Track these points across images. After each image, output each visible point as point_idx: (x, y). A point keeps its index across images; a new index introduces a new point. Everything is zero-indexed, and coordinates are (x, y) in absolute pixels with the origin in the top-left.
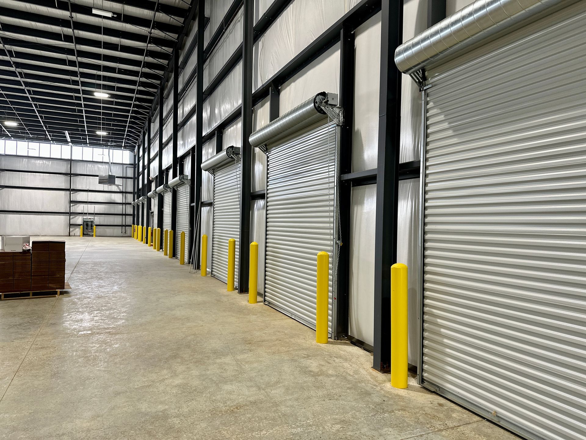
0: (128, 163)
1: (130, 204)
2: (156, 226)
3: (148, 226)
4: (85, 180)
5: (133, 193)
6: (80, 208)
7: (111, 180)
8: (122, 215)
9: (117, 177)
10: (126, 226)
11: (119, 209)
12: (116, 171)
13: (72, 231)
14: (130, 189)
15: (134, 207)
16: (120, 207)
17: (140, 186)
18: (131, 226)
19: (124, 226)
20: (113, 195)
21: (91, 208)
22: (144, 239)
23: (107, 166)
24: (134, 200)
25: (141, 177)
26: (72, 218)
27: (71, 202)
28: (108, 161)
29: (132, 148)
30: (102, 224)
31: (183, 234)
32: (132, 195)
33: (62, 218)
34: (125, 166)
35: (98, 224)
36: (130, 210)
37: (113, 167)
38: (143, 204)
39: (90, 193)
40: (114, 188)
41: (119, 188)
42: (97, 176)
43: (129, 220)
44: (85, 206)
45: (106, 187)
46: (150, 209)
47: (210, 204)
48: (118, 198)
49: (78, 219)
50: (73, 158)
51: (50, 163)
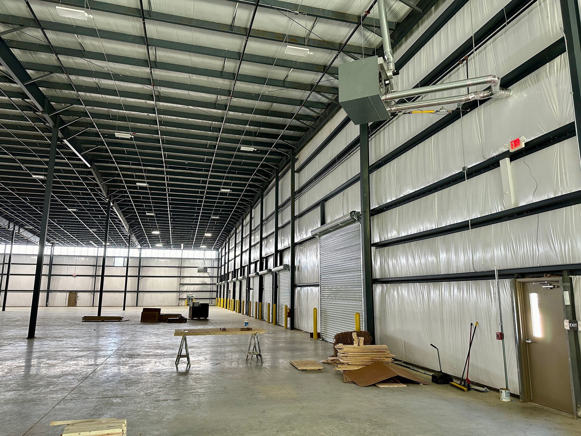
0: (215, 258)
1: (216, 284)
2: (231, 298)
3: (227, 298)
4: (189, 270)
5: (218, 277)
6: (185, 288)
7: (205, 270)
8: (210, 291)
9: (208, 267)
10: (212, 299)
11: (209, 288)
12: (208, 264)
13: (180, 303)
14: (215, 275)
15: (217, 286)
16: (209, 286)
17: (223, 274)
18: (215, 299)
19: (211, 299)
20: (205, 278)
21: (192, 288)
22: (225, 306)
23: (202, 261)
24: (217, 282)
25: (223, 267)
26: (181, 295)
27: (181, 284)
28: (203, 258)
29: (218, 250)
30: (198, 298)
31: (244, 301)
32: (217, 278)
33: (175, 294)
34: (213, 260)
35: (196, 298)
36: (215, 288)
37: (206, 261)
38: (224, 285)
39: (191, 278)
40: (206, 275)
41: (209, 275)
42: (197, 267)
43: (214, 295)
44: (189, 286)
45: (201, 274)
46: (228, 288)
47: (253, 289)
48: (208, 281)
49: (184, 294)
50: (183, 257)
51: (169, 261)
